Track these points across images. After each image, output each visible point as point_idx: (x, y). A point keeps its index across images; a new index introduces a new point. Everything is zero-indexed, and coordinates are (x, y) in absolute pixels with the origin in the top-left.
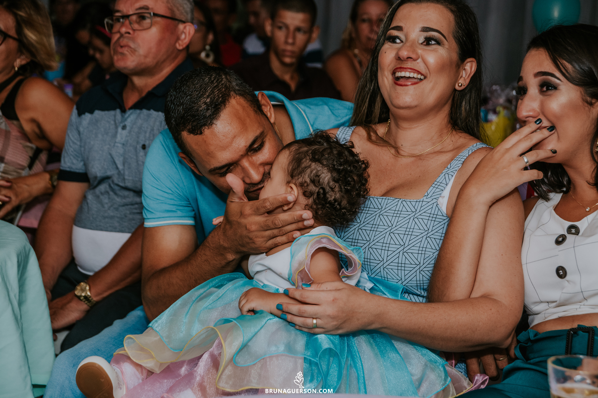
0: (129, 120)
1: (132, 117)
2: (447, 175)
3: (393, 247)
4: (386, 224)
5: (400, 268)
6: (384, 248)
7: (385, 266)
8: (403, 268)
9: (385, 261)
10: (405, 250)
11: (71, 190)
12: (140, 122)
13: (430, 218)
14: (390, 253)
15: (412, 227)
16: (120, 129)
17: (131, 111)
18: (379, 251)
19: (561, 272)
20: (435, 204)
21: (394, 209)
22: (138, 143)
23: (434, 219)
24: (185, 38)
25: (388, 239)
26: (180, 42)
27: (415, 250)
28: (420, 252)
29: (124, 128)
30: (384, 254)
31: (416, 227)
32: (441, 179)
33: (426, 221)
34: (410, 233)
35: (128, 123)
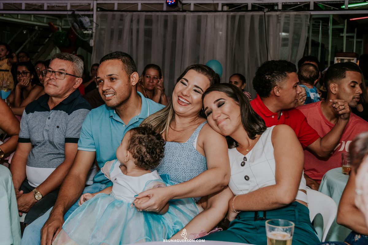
0: (51, 115)
1: (53, 113)
2: (196, 133)
3: (173, 162)
4: (171, 152)
5: (176, 170)
6: (170, 162)
7: (170, 169)
8: (177, 171)
9: (170, 167)
10: (178, 163)
11: (25, 146)
12: (56, 116)
13: (190, 151)
14: (172, 164)
15: (182, 154)
16: (47, 119)
17: (52, 111)
18: (168, 163)
19: (247, 178)
20: (192, 145)
21: (175, 146)
22: (55, 125)
23: (191, 151)
24: (77, 84)
25: (171, 158)
26: (75, 85)
27: (183, 163)
28: (185, 164)
29: (49, 118)
30: (170, 164)
31: (183, 154)
32: (193, 134)
33: (188, 152)
34: (181, 156)
35: (51, 116)
